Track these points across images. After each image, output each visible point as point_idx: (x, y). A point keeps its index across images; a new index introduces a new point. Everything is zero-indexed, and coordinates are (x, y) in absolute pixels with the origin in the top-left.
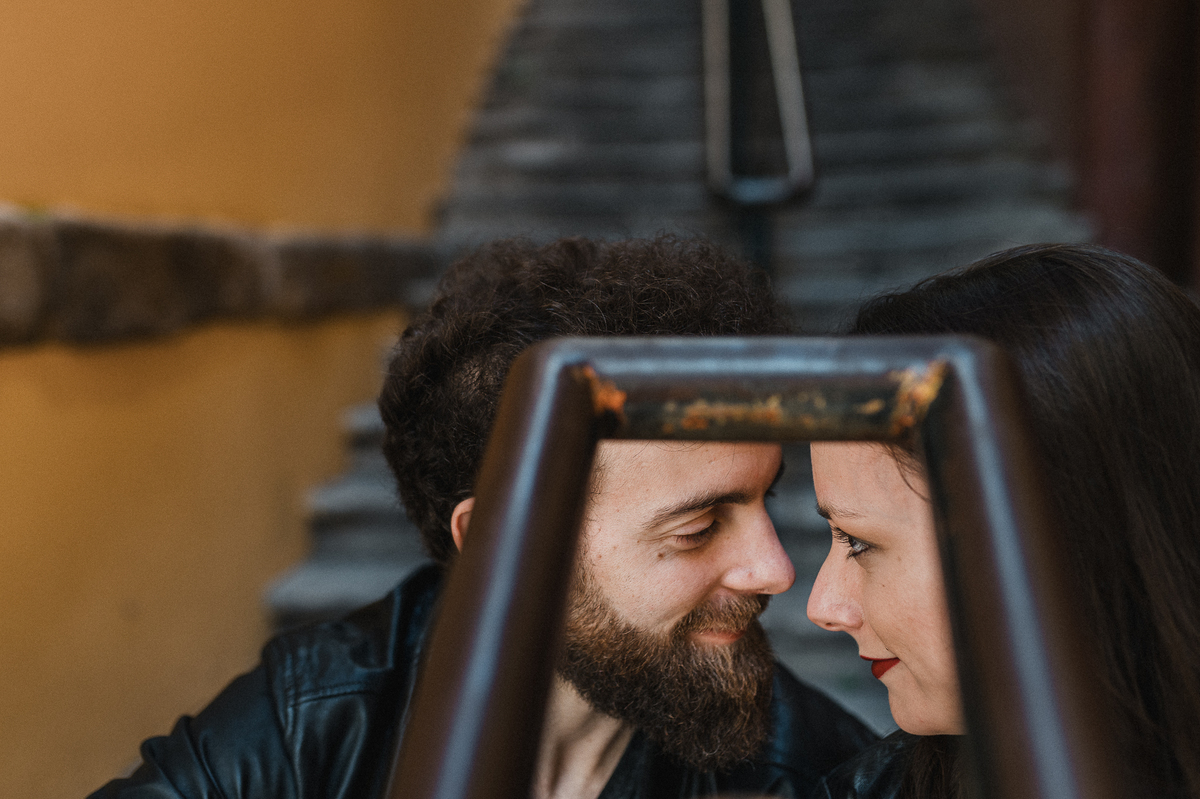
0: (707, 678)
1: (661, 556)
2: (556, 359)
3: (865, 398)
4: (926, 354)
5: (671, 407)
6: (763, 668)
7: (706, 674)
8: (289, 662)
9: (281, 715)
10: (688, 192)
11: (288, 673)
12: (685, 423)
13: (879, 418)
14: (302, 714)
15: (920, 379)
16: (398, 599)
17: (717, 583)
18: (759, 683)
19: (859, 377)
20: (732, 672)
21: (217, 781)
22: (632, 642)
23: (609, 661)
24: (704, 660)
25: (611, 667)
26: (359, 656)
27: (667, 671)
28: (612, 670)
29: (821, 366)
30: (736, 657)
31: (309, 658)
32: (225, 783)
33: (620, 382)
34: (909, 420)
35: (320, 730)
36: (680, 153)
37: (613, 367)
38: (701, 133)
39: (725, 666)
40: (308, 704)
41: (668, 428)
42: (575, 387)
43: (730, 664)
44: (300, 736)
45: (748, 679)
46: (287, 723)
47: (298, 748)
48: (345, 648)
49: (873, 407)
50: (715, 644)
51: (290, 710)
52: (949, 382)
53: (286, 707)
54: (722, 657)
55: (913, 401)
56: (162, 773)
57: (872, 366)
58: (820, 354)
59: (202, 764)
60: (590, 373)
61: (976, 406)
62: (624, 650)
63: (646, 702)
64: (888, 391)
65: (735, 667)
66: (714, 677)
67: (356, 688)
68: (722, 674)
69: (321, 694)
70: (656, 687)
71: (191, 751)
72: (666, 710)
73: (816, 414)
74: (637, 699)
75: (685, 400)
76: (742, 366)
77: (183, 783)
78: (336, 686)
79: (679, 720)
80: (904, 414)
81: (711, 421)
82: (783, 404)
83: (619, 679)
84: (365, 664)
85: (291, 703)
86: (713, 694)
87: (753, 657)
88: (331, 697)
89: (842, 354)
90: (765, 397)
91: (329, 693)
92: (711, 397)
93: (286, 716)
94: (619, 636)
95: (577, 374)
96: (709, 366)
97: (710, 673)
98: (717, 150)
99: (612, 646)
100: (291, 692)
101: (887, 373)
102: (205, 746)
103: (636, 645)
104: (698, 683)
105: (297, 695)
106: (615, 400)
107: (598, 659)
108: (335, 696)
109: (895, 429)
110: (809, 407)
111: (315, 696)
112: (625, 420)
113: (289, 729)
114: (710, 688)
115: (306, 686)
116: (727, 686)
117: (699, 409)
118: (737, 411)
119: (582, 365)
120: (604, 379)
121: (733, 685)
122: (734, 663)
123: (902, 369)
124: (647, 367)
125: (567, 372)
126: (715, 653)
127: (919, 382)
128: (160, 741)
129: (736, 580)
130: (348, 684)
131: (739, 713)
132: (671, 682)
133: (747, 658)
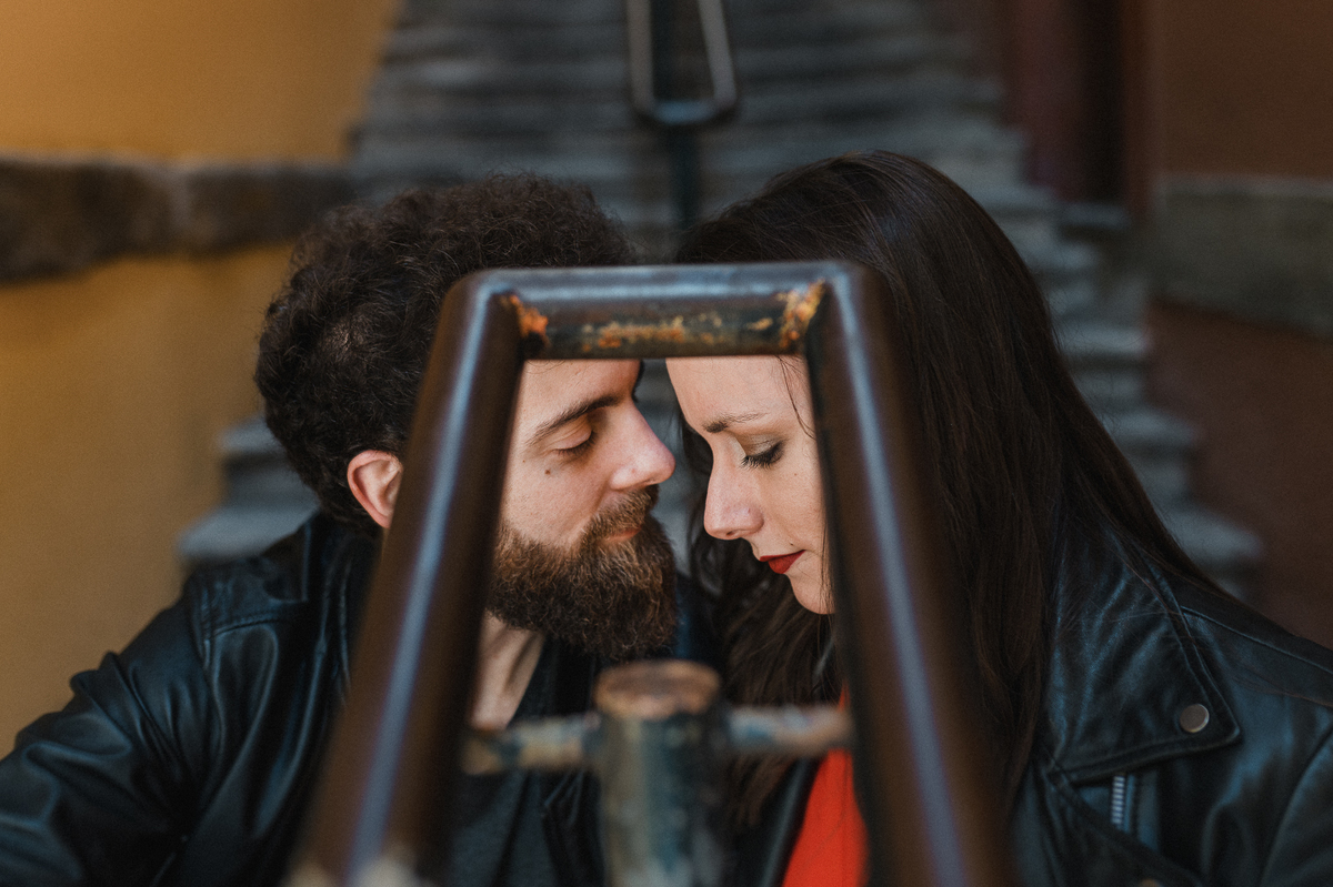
0: (616, 578)
1: (548, 472)
2: (484, 290)
3: (757, 317)
4: (808, 277)
5: (588, 329)
6: (664, 556)
7: (614, 574)
8: (205, 595)
9: (200, 648)
10: (613, 112)
11: (204, 607)
12: (601, 343)
13: (769, 334)
14: (219, 644)
15: (802, 299)
16: (308, 533)
17: (606, 488)
18: (663, 570)
19: (751, 297)
20: (637, 564)
21: (147, 707)
22: (538, 557)
23: (519, 579)
24: (610, 560)
25: (521, 584)
26: (274, 588)
27: (576, 581)
28: (522, 588)
29: (717, 290)
30: (638, 550)
31: (225, 591)
32: (156, 711)
33: (543, 308)
34: (794, 335)
35: (236, 659)
36: (602, 71)
37: (535, 295)
38: (624, 51)
39: (631, 560)
40: (224, 634)
41: (587, 348)
42: (503, 314)
43: (634, 557)
44: (217, 667)
45: (652, 569)
46: (205, 655)
47: (216, 676)
48: (260, 582)
49: (764, 324)
50: (619, 543)
51: (207, 643)
52: (827, 300)
53: (203, 640)
54: (627, 553)
55: (797, 319)
56: (94, 703)
57: (761, 289)
58: (717, 279)
59: (132, 693)
60: (515, 300)
61: (849, 321)
62: (531, 568)
63: (559, 611)
64: (776, 310)
65: (640, 560)
66: (622, 574)
67: (269, 617)
68: (628, 568)
69: (235, 624)
70: (567, 596)
71: (121, 681)
72: (581, 615)
73: (716, 332)
74: (550, 610)
75: (599, 324)
76: (648, 291)
77: (116, 713)
78: (250, 615)
79: (594, 622)
80: (790, 329)
81: (624, 340)
82: (685, 323)
83: (530, 594)
84: (278, 595)
85: (208, 635)
86: (623, 589)
87: (653, 548)
88: (244, 626)
89: (734, 279)
90: (671, 318)
91: (243, 622)
92: (623, 320)
93: (204, 649)
94: (525, 553)
95: (504, 301)
96: (620, 292)
97: (618, 572)
98: (640, 69)
99: (519, 564)
100: (208, 625)
101: (775, 294)
102: (135, 676)
103: (542, 561)
104: (608, 584)
105: (213, 628)
106: (538, 324)
107: (508, 578)
108: (251, 625)
109: (783, 344)
110: (709, 325)
111: (231, 626)
112: (548, 341)
113: (207, 661)
114: (620, 586)
115: (223, 618)
116: (635, 580)
117: (613, 329)
118: (646, 331)
119: (509, 293)
120: (528, 305)
121: (640, 578)
122: (637, 555)
123: (787, 292)
124: (565, 294)
125: (495, 300)
126: (619, 551)
127: (801, 302)
128: (90, 674)
129: (623, 478)
130: (262, 613)
131: (649, 603)
132: (582, 591)
133: (648, 549)
